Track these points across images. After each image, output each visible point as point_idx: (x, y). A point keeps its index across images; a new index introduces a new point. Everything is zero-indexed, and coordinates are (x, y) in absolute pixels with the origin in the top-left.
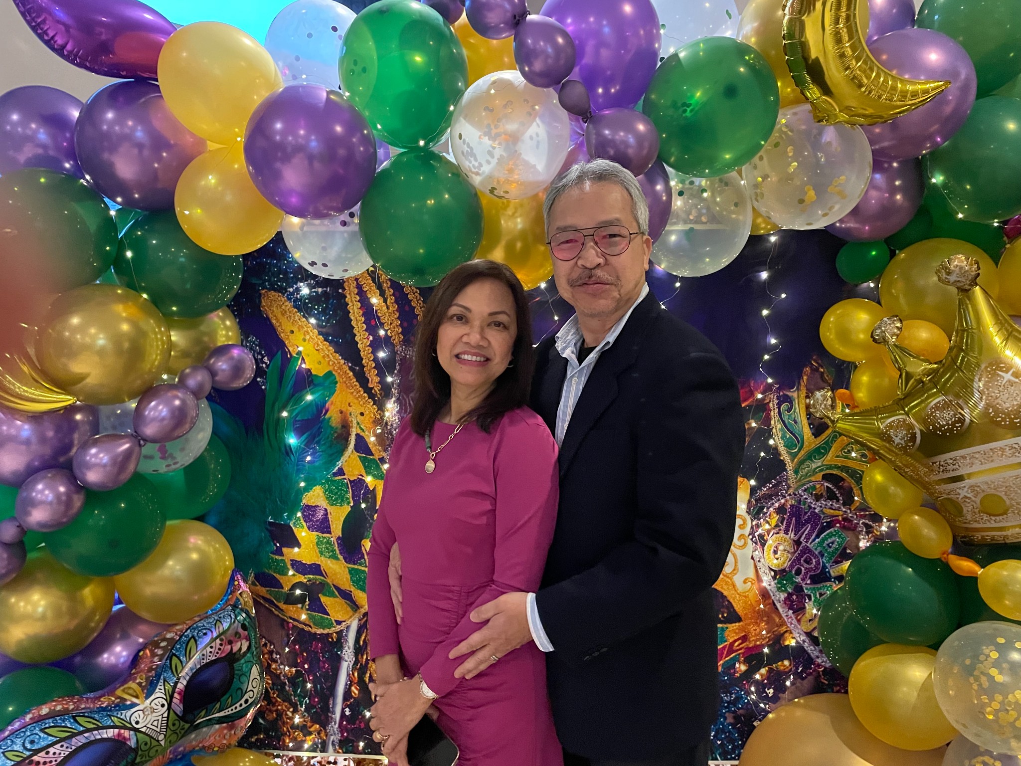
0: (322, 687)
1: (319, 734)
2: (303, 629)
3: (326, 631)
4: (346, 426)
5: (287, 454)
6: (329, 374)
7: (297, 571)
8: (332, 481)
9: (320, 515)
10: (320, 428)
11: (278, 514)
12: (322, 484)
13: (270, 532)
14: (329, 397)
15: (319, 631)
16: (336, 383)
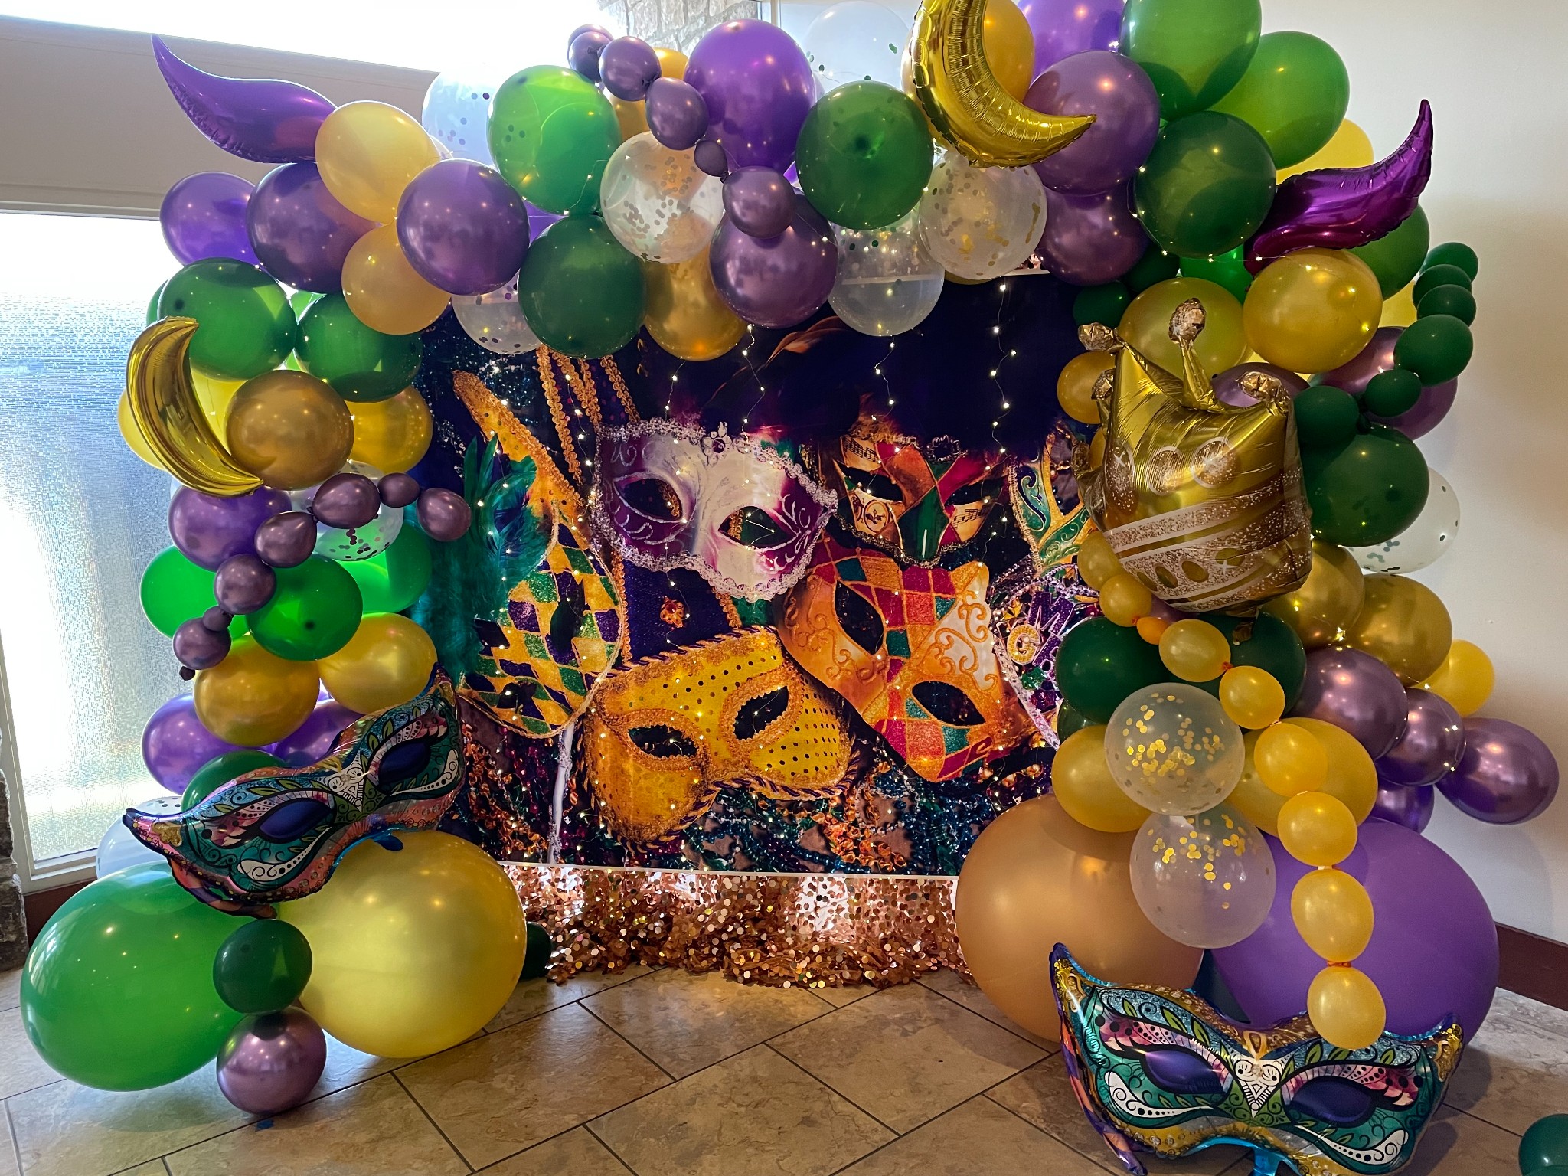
0: (540, 795)
1: (540, 843)
2: (518, 734)
3: (542, 736)
4: (548, 517)
5: (490, 548)
6: (528, 460)
7: (507, 671)
8: (538, 575)
9: (527, 612)
10: (522, 518)
11: (484, 612)
12: (527, 579)
13: (477, 630)
14: (529, 484)
15: (535, 736)
16: (535, 469)
